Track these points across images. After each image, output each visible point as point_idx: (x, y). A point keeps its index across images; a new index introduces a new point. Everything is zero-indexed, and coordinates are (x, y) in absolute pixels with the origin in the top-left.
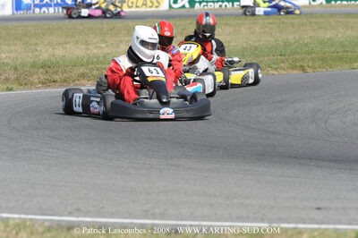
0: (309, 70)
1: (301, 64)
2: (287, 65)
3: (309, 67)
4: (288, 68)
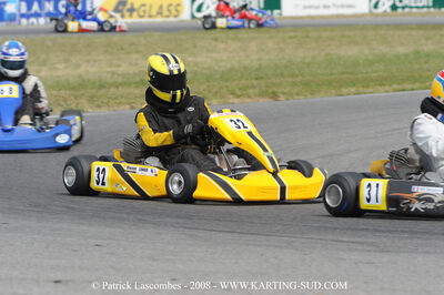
0: (282, 98)
1: (275, 90)
2: (257, 91)
3: (283, 93)
4: (255, 95)
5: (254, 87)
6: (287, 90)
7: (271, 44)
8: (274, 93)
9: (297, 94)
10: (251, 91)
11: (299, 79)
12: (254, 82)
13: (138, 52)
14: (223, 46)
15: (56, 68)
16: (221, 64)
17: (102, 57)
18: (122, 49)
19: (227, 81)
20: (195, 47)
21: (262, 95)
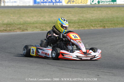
1: (105, 25)
2: (99, 26)
3: (107, 26)
4: (99, 27)
5: (99, 24)
6: (108, 25)
7: (110, 12)
8: (104, 26)
9: (111, 27)
10: (98, 25)
11: (113, 22)
12: (100, 23)
13: (71, 13)
14: (95, 12)
15: (45, 18)
16: (93, 17)
17: (60, 15)
18: (66, 13)
19: (91, 22)
20: (88, 12)
21: (101, 26)
